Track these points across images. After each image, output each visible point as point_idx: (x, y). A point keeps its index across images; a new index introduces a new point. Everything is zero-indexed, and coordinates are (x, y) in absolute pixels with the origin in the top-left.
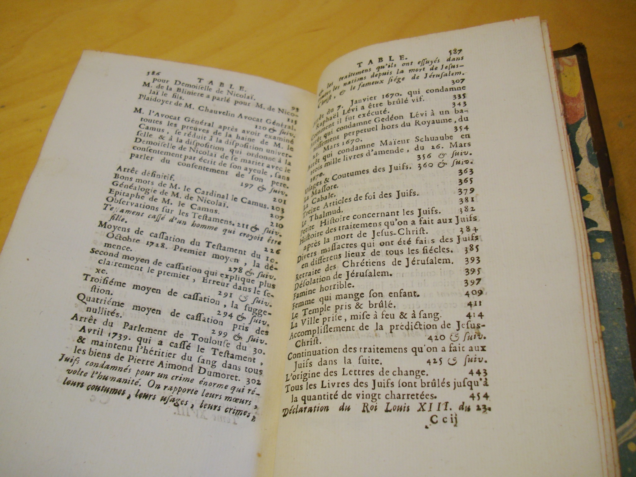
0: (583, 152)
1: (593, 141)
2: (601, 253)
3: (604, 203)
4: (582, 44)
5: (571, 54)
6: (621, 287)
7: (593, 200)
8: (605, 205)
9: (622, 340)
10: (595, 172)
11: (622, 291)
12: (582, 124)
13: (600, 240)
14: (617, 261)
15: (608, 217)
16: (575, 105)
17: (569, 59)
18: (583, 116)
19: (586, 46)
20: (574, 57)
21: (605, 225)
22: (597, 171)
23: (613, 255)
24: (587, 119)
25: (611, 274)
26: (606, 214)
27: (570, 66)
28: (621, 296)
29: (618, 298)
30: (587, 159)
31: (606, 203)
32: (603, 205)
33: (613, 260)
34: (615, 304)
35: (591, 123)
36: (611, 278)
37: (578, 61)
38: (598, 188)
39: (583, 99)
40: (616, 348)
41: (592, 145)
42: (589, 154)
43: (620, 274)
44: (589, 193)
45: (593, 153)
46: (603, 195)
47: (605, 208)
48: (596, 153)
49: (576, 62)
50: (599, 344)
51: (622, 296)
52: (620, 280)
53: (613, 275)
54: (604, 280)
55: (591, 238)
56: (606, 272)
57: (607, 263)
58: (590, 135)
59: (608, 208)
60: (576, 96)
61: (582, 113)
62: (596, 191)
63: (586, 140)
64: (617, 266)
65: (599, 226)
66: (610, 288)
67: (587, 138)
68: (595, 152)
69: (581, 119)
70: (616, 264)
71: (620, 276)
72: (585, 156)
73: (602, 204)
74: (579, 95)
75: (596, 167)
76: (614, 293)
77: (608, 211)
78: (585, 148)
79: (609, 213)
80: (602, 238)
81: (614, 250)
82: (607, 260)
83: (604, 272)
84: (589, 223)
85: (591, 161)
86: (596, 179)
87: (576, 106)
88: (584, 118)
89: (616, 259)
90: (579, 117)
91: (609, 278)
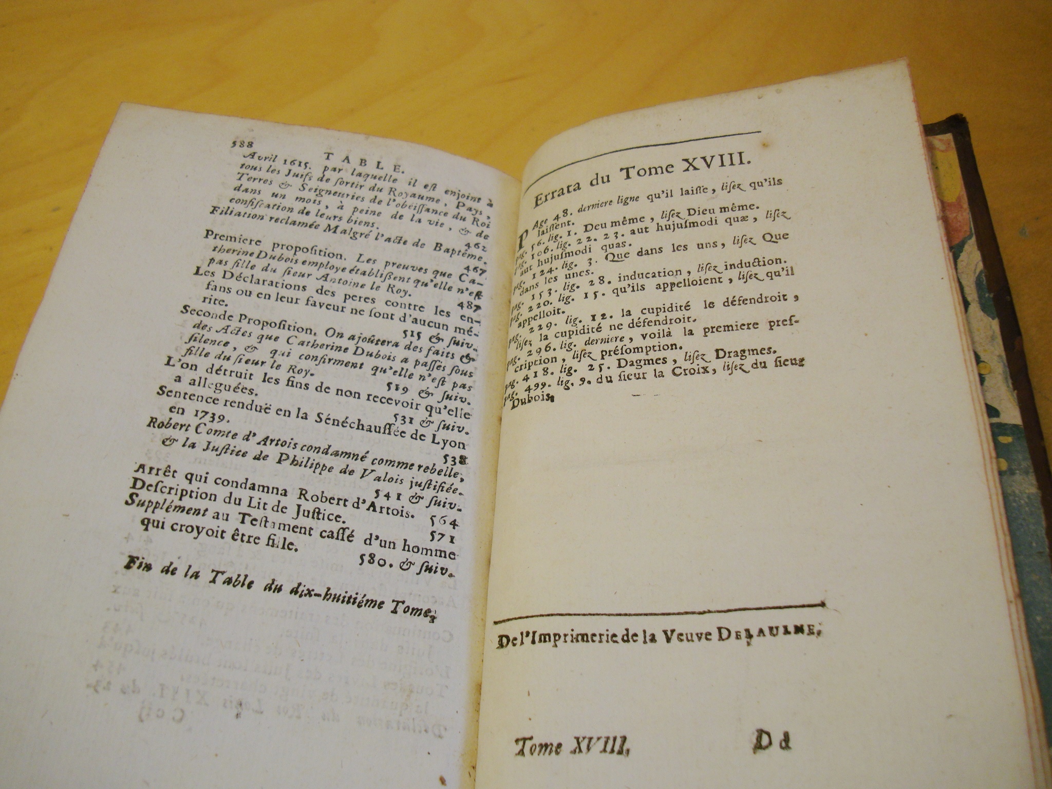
0: (972, 295)
1: (986, 276)
2: (1007, 461)
3: (1009, 377)
4: (962, 115)
5: (944, 132)
6: (1043, 516)
7: (990, 372)
8: (1010, 382)
9: (1047, 605)
10: (991, 327)
11: (1044, 523)
12: (966, 247)
13: (1006, 440)
14: (1033, 474)
15: (1016, 401)
16: (955, 215)
17: (940, 140)
18: (968, 233)
19: (968, 119)
20: (949, 136)
21: (1012, 415)
22: (995, 324)
23: (1027, 463)
24: (974, 239)
25: (1025, 496)
26: (1012, 395)
27: (942, 151)
28: (1042, 532)
29: (1037, 536)
30: (978, 305)
31: (1012, 378)
32: (1007, 382)
33: (1027, 473)
34: (1034, 545)
35: (981, 246)
36: (1026, 502)
37: (956, 144)
38: (997, 353)
39: (966, 205)
40: (1039, 618)
41: (985, 282)
42: (980, 297)
43: (1040, 495)
44: (984, 362)
45: (987, 295)
46: (1006, 364)
47: (1011, 386)
48: (992, 296)
49: (953, 144)
50: (1016, 604)
51: (1044, 532)
52: (1040, 506)
53: (1028, 497)
54: (1014, 504)
55: (997, 435)
56: (1017, 492)
57: (1018, 477)
58: (981, 266)
59: (1016, 387)
60: (954, 200)
61: (966, 228)
62: (996, 358)
63: (975, 273)
64: (1034, 482)
65: (1002, 415)
66: (1024, 519)
67: (975, 270)
68: (990, 292)
69: (966, 238)
70: (1032, 478)
71: (1039, 499)
72: (974, 299)
73: (1006, 378)
74: (959, 199)
75: (993, 319)
76: (1032, 527)
77: (1016, 391)
78: (973, 286)
79: (1018, 395)
80: (1008, 436)
81: (1028, 455)
82: (1018, 472)
83: (1014, 492)
85: (984, 308)
86: (993, 338)
87: (955, 218)
88: (970, 237)
89: (1031, 470)
90: (961, 236)
91: (1022, 502)
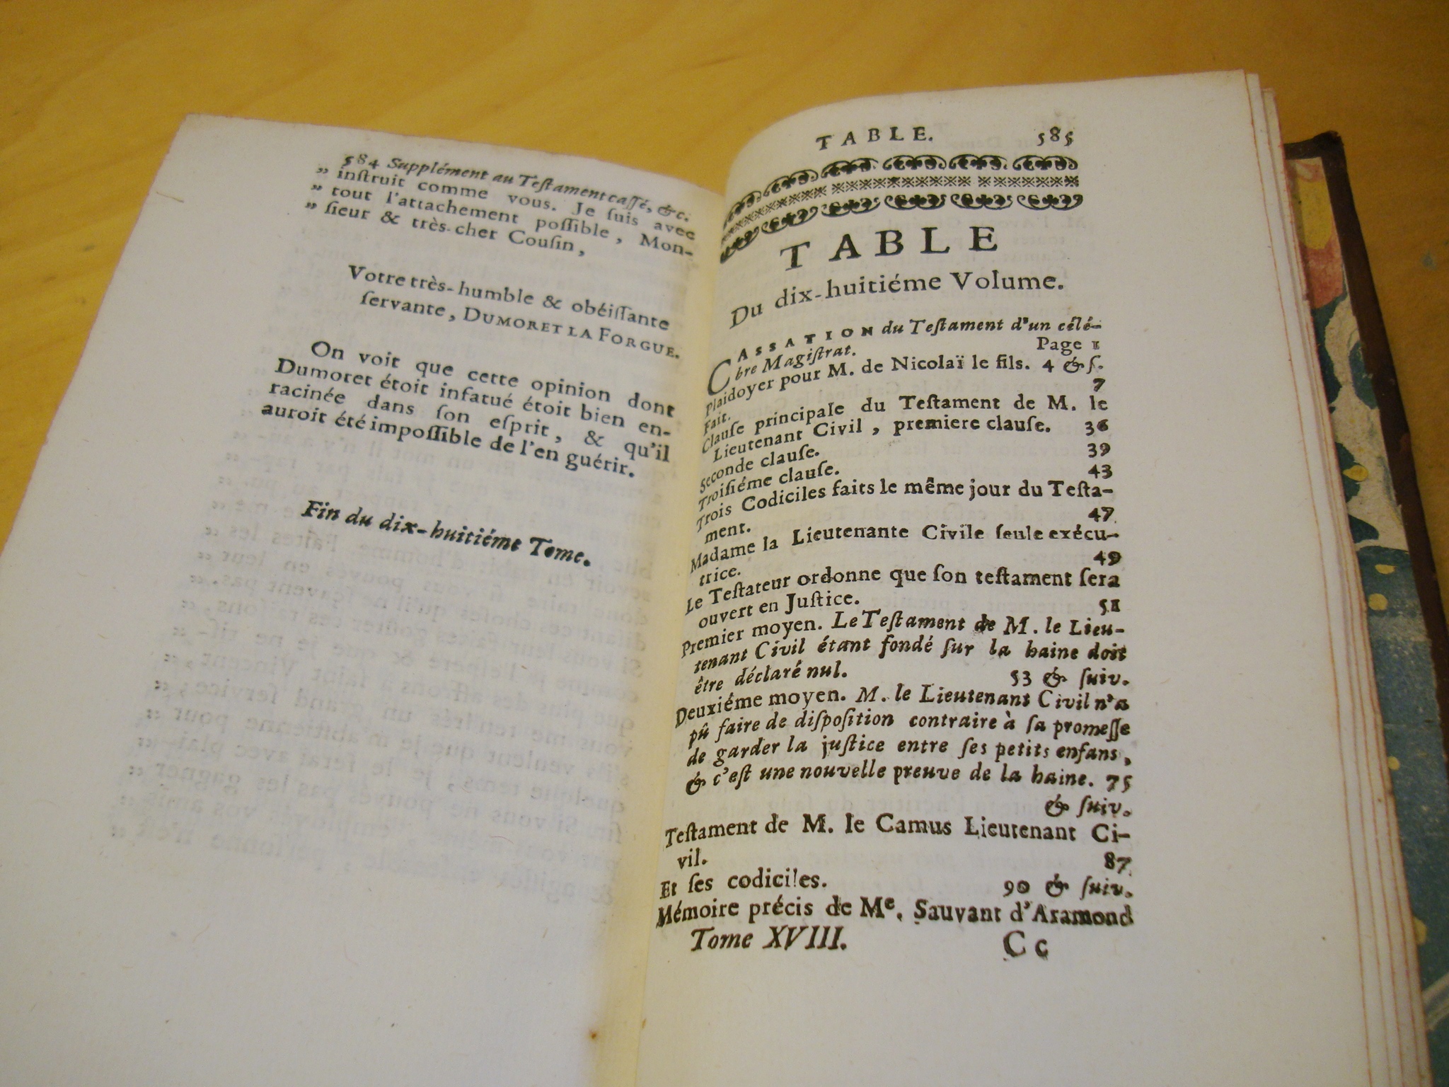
0: (1343, 372)
1: (1363, 349)
2: (1387, 598)
3: (1392, 487)
4: (1336, 133)
5: (1310, 155)
6: (1433, 673)
7: (1367, 479)
8: (1393, 492)
9: (1437, 792)
10: (1369, 418)
11: (1434, 683)
12: (1338, 309)
13: (1384, 569)
14: (1421, 617)
15: (1400, 518)
16: (1323, 267)
17: (1307, 166)
18: (1340, 292)
19: (1344, 140)
20: (1317, 161)
21: (1393, 536)
22: (1375, 415)
23: (1413, 602)
24: (1348, 299)
25: (1410, 645)
26: (1396, 511)
27: (1308, 181)
28: (1432, 696)
29: (1426, 699)
30: (1352, 388)
31: (1395, 488)
32: (1389, 493)
33: (1413, 615)
34: (1421, 710)
35: (1358, 310)
36: (1410, 654)
37: (1326, 171)
38: (1376, 453)
39: (1338, 254)
40: (1425, 808)
41: (1361, 359)
42: (1355, 378)
43: (1430, 645)
44: (1359, 464)
45: (1364, 376)
46: (1389, 469)
47: (1394, 498)
48: (1371, 376)
49: (1322, 171)
50: (1386, 806)
51: (1434, 694)
52: (1430, 660)
53: (1415, 647)
54: (1396, 655)
55: (1366, 561)
56: (1399, 639)
57: (1401, 620)
58: (1356, 337)
59: (1400, 499)
60: (1323, 247)
61: (1339, 285)
62: (1374, 459)
63: (1348, 345)
64: (1423, 627)
65: (1381, 537)
66: (1408, 676)
67: (1349, 341)
68: (1368, 373)
69: (1337, 298)
70: (1419, 622)
71: (1429, 650)
72: (1347, 381)
73: (1388, 488)
74: (1329, 246)
75: (1372, 407)
76: (1418, 686)
77: (1400, 506)
78: (1346, 362)
79: (1402, 511)
80: (1389, 564)
81: (1414, 591)
82: (1401, 613)
83: (1395, 639)
84: (1359, 529)
85: (1360, 393)
86: (1371, 433)
87: (1324, 270)
88: (1343, 297)
89: (1418, 612)
90: (1331, 295)
91: (1406, 653)
